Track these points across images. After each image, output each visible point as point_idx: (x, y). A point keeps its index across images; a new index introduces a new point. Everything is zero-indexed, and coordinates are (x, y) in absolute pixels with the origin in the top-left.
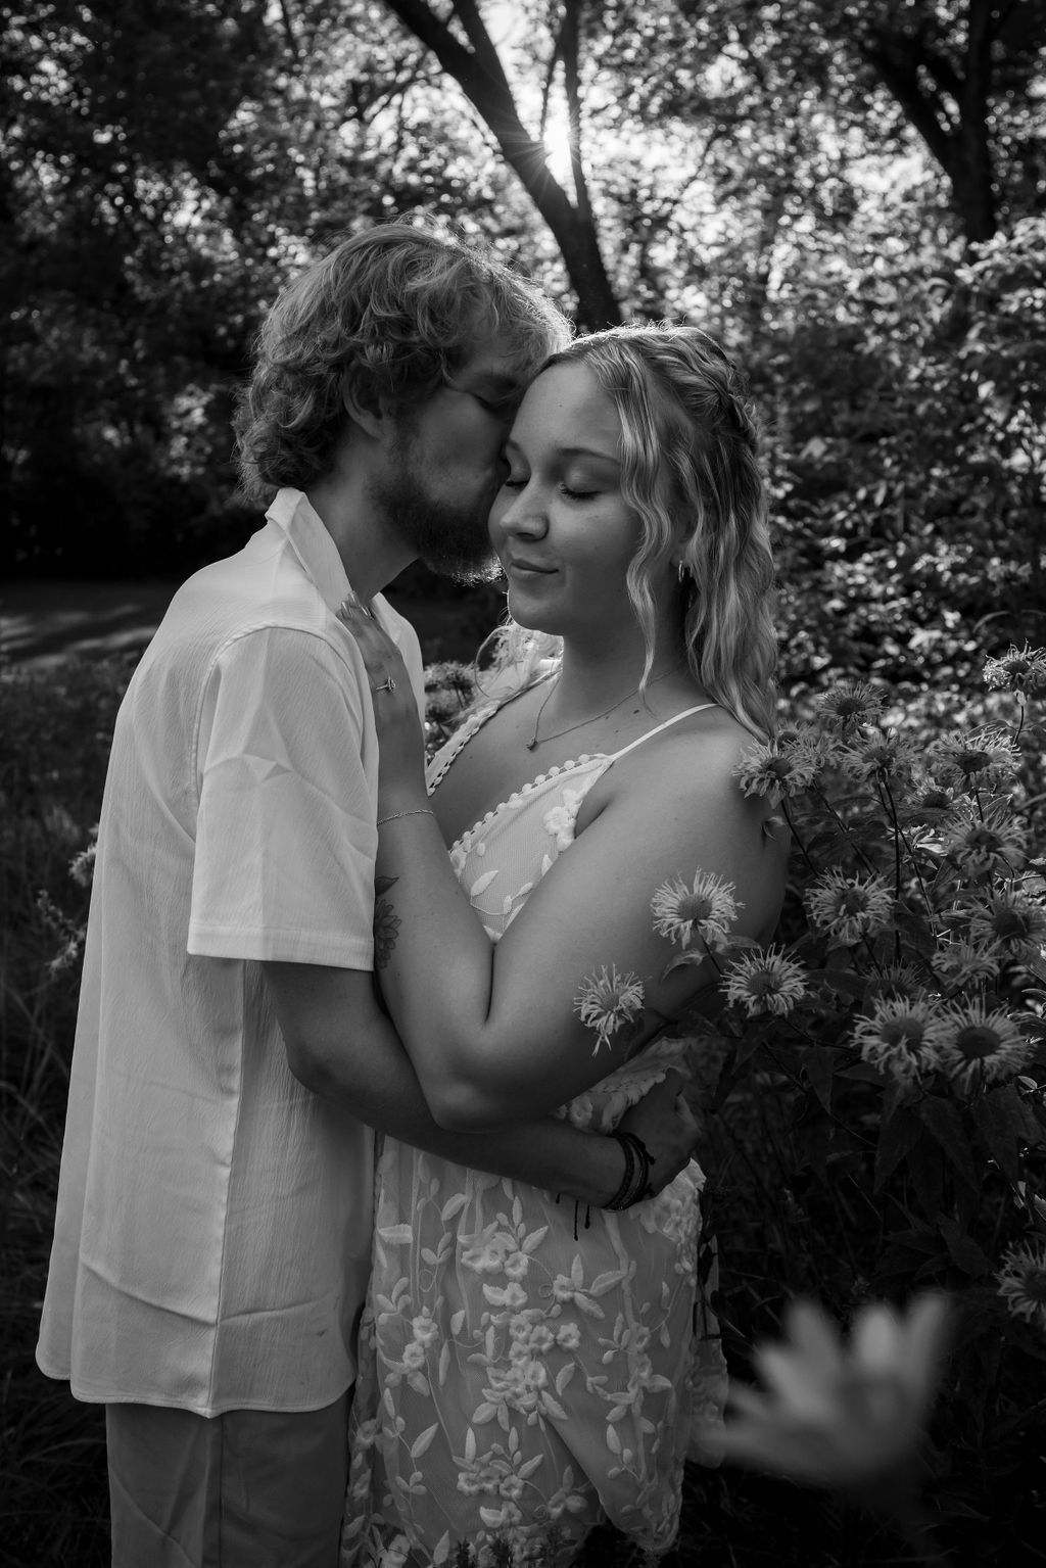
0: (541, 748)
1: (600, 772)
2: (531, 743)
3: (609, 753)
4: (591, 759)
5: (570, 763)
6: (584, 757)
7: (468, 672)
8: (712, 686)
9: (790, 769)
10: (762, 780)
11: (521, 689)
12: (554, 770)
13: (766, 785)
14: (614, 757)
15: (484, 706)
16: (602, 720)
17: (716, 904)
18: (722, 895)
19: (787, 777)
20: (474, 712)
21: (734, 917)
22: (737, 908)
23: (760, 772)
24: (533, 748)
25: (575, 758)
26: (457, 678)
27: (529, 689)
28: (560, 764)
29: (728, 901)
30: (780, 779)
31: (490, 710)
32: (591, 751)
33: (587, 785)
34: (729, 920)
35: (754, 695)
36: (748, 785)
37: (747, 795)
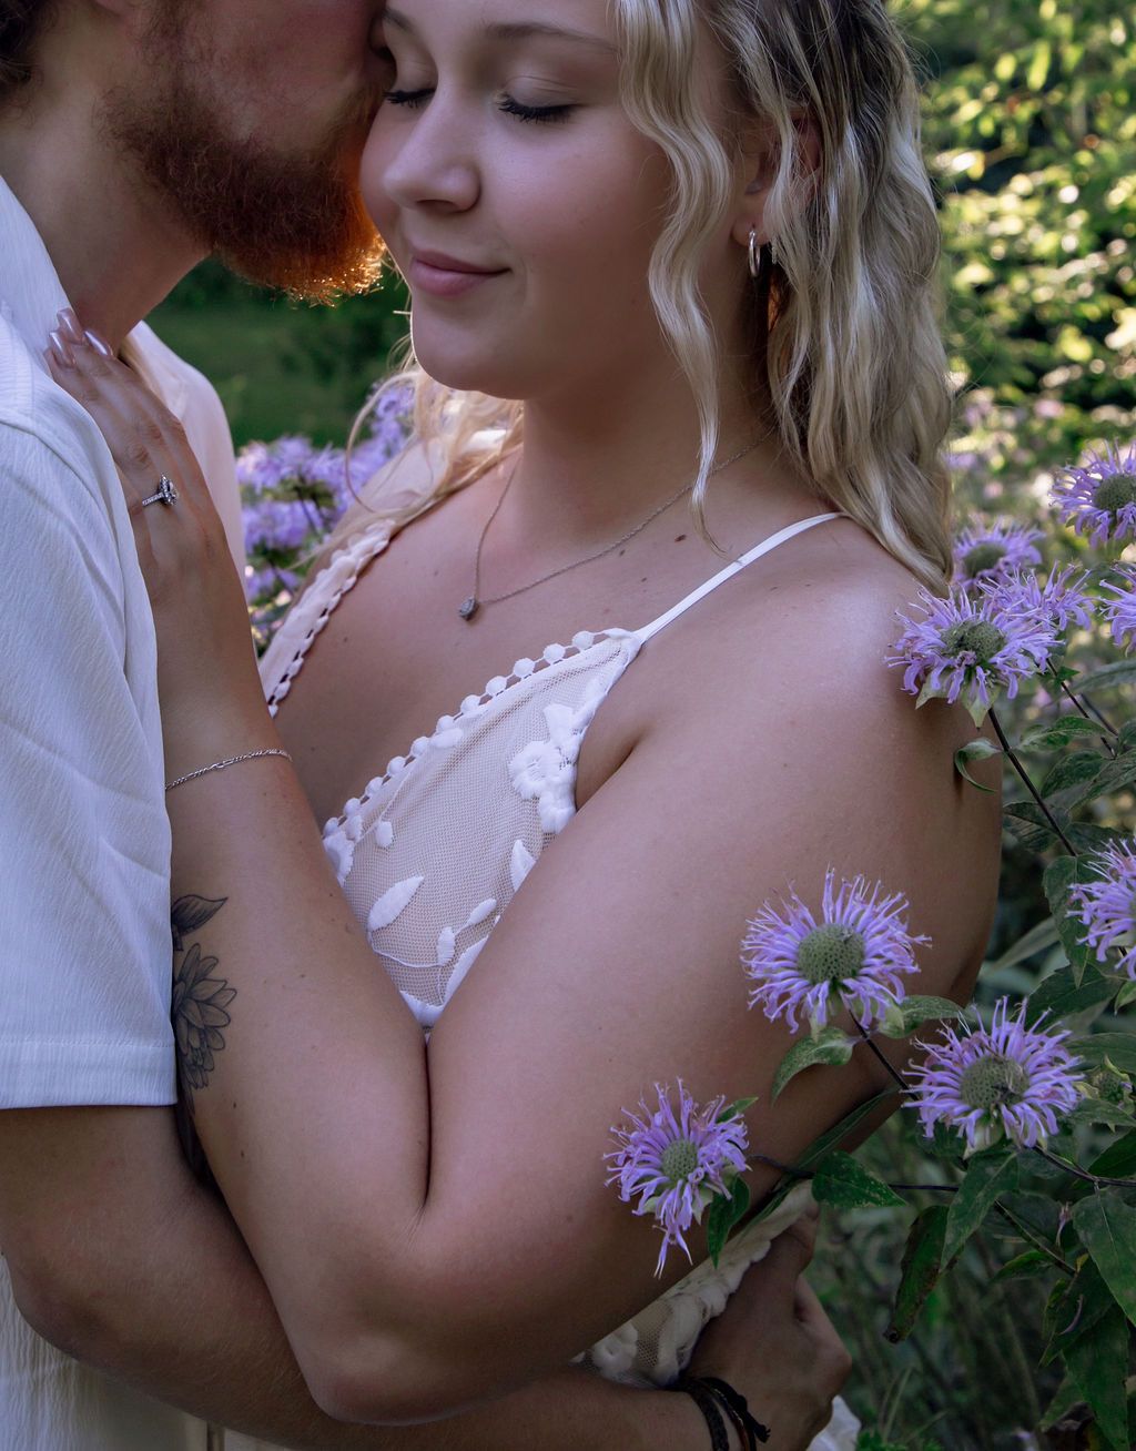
0: (490, 616)
1: (615, 668)
2: (467, 607)
3: (633, 624)
4: (597, 640)
5: (555, 650)
6: (583, 637)
7: (324, 465)
9: (1001, 643)
10: (949, 669)
12: (524, 665)
13: (957, 679)
14: (644, 634)
15: (362, 532)
16: (613, 557)
17: (874, 943)
18: (882, 922)
19: (998, 659)
20: (343, 546)
21: (912, 966)
22: (916, 946)
23: (944, 654)
25: (564, 639)
26: (302, 479)
28: (535, 652)
29: (899, 933)
30: (984, 664)
31: (376, 540)
33: (592, 695)
34: (903, 976)
35: (913, 486)
36: (919, 682)
37: (921, 702)
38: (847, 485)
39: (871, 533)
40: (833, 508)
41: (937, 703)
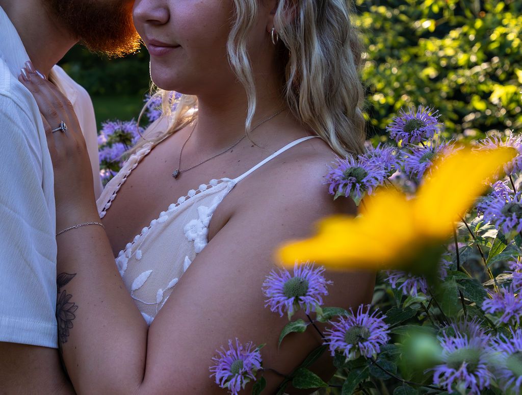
1: (225, 192)
2: (175, 173)
3: (232, 177)
4: (219, 182)
5: (203, 186)
6: (213, 181)
7: (131, 127)
8: (311, 120)
9: (365, 174)
10: (345, 185)
11: (169, 133)
12: (192, 192)
13: (349, 188)
14: (236, 180)
15: (141, 147)
16: (228, 153)
17: (312, 283)
18: (315, 276)
19: (364, 180)
20: (134, 152)
21: (326, 292)
22: (327, 285)
23: (344, 179)
24: (177, 177)
25: (207, 182)
26: (123, 132)
27: (175, 132)
28: (196, 188)
29: (321, 280)
30: (359, 182)
31: (146, 150)
32: (218, 177)
33: (215, 202)
34: (323, 295)
35: (344, 124)
36: (335, 190)
37: (336, 198)
38: (318, 125)
39: (326, 143)
40: (313, 134)
41: (342, 198)
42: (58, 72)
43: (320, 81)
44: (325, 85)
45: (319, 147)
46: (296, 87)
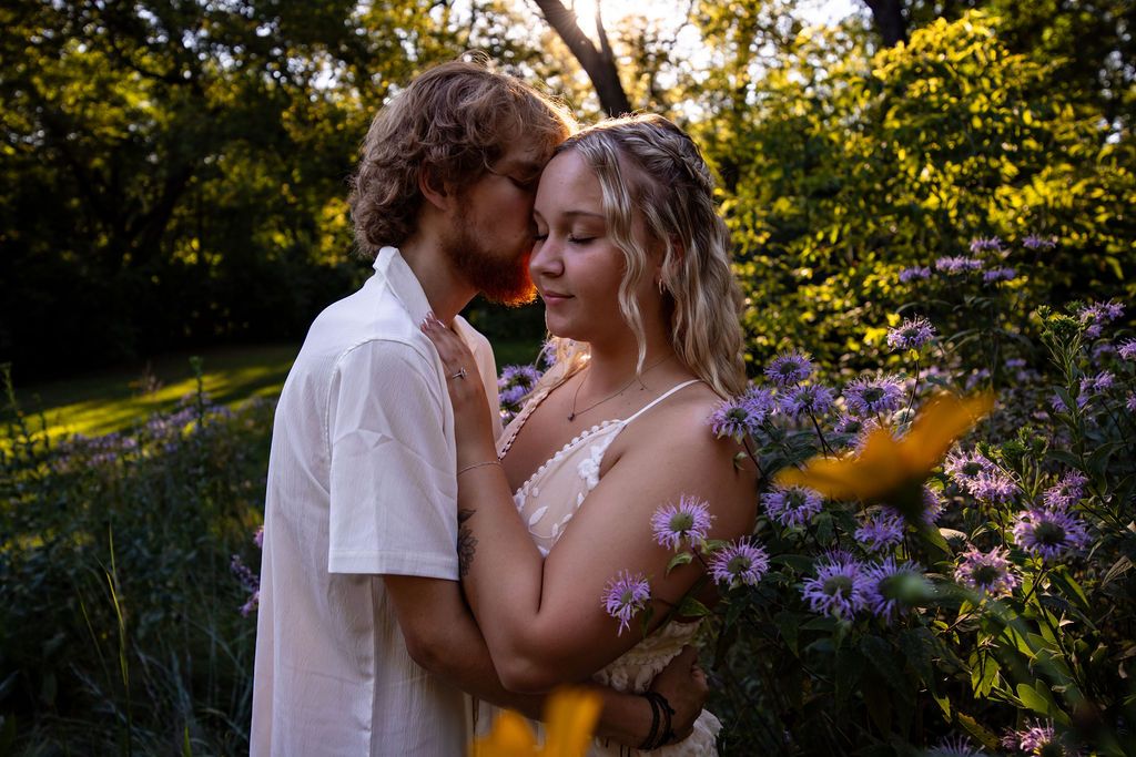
0: (578, 418)
1: (617, 432)
2: (570, 416)
3: (623, 419)
4: (610, 424)
5: (595, 428)
6: (605, 423)
8: (696, 365)
9: (746, 415)
10: (728, 425)
11: (564, 378)
12: (585, 433)
13: (731, 428)
14: (626, 422)
15: (539, 391)
16: (619, 396)
17: (696, 518)
18: (700, 511)
19: (745, 420)
20: (532, 397)
21: (710, 527)
22: (711, 519)
23: (726, 420)
24: (571, 419)
25: (599, 424)
27: (570, 377)
28: (589, 429)
29: (705, 515)
30: (741, 422)
31: (543, 394)
32: (609, 418)
33: (607, 442)
35: (726, 368)
36: (719, 430)
38: (702, 368)
39: (710, 386)
40: (698, 378)
41: (724, 437)
42: (460, 321)
43: (704, 329)
44: (709, 332)
45: (704, 390)
46: (682, 334)
